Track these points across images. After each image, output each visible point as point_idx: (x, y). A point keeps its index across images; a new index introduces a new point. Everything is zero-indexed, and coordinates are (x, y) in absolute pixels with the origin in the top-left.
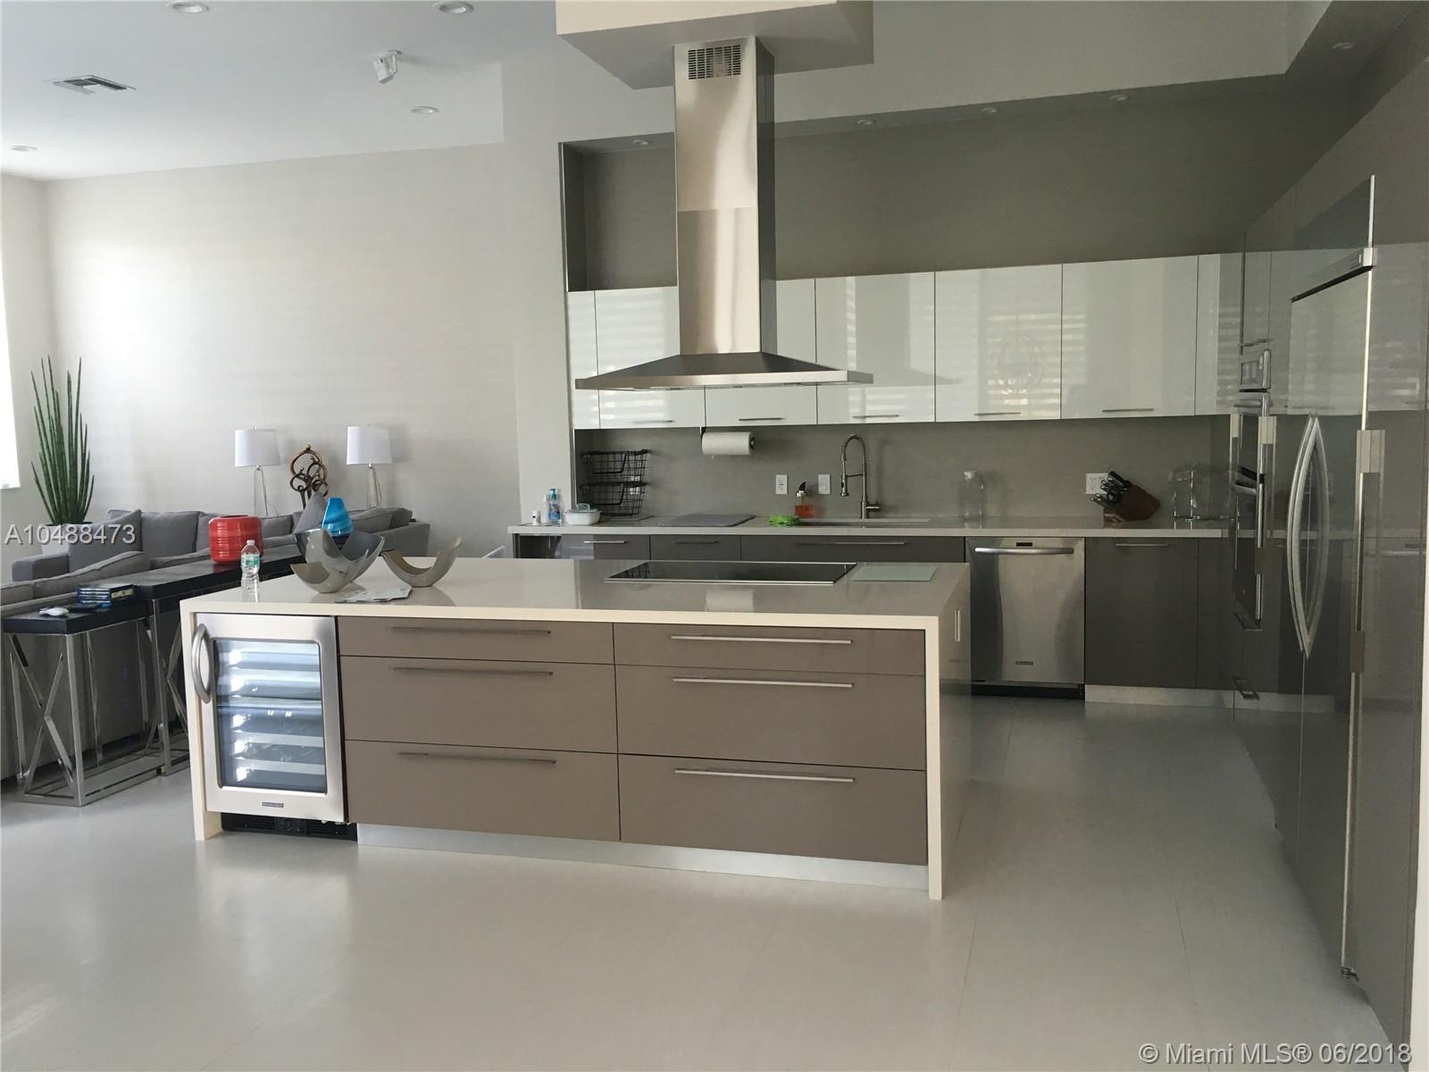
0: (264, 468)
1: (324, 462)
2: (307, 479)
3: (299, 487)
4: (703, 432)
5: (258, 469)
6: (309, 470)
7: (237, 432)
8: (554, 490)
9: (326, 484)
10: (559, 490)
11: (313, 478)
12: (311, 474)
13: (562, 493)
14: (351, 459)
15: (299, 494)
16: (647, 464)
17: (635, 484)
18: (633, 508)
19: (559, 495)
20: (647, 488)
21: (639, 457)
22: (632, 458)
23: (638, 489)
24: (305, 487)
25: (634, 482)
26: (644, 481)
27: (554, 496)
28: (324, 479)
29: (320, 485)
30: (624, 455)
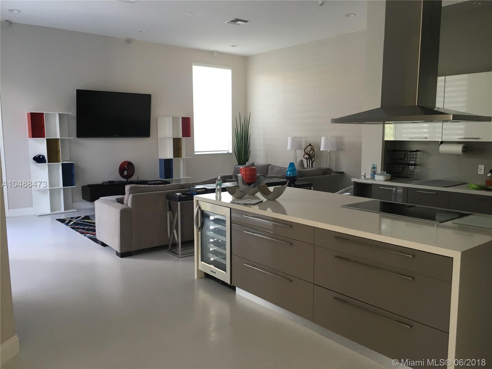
0: (297, 150)
1: (315, 150)
2: (309, 155)
3: (306, 158)
4: (441, 144)
5: (295, 151)
6: (310, 152)
7: (289, 138)
8: (374, 165)
9: (314, 157)
10: (376, 165)
11: (311, 155)
12: (310, 153)
13: (377, 167)
14: (322, 149)
15: (306, 160)
16: (418, 156)
17: (412, 165)
18: (410, 174)
19: (376, 167)
20: (417, 167)
21: (414, 153)
22: (409, 153)
23: (413, 167)
24: (308, 157)
25: (411, 164)
26: (416, 163)
27: (374, 168)
28: (314, 155)
29: (313, 157)
30: (405, 152)
